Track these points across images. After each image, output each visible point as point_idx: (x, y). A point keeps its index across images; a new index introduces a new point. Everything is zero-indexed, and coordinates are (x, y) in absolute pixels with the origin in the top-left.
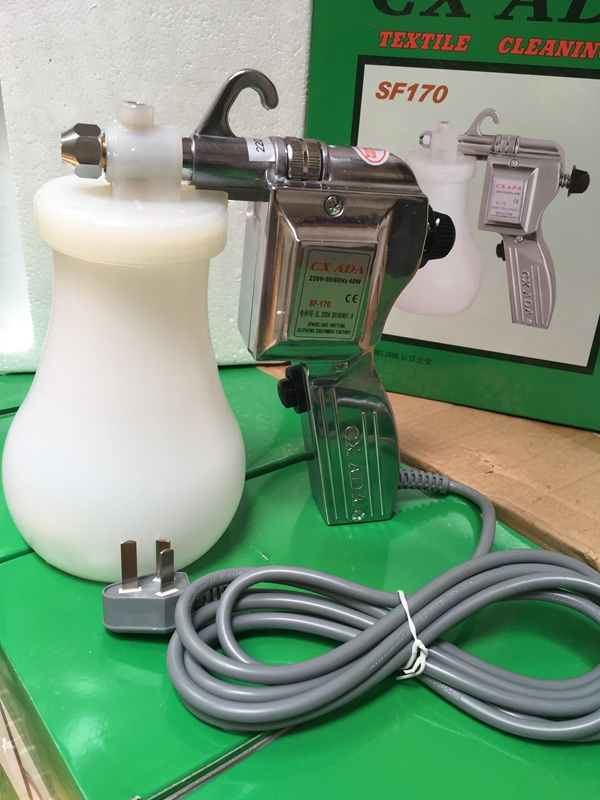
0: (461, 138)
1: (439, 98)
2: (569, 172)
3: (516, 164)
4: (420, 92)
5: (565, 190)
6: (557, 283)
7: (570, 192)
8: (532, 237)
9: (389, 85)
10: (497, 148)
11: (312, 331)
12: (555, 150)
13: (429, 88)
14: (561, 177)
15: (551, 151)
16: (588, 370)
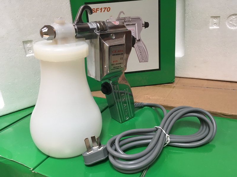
0: (116, 19)
1: (108, 10)
2: (144, 23)
3: (131, 23)
4: (103, 10)
5: (144, 27)
6: (148, 50)
7: (145, 28)
8: (139, 40)
9: (95, 9)
10: (126, 20)
11: (114, 69)
12: (140, 18)
13: (105, 8)
14: (142, 25)
15: (139, 19)
16: (159, 69)
